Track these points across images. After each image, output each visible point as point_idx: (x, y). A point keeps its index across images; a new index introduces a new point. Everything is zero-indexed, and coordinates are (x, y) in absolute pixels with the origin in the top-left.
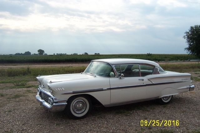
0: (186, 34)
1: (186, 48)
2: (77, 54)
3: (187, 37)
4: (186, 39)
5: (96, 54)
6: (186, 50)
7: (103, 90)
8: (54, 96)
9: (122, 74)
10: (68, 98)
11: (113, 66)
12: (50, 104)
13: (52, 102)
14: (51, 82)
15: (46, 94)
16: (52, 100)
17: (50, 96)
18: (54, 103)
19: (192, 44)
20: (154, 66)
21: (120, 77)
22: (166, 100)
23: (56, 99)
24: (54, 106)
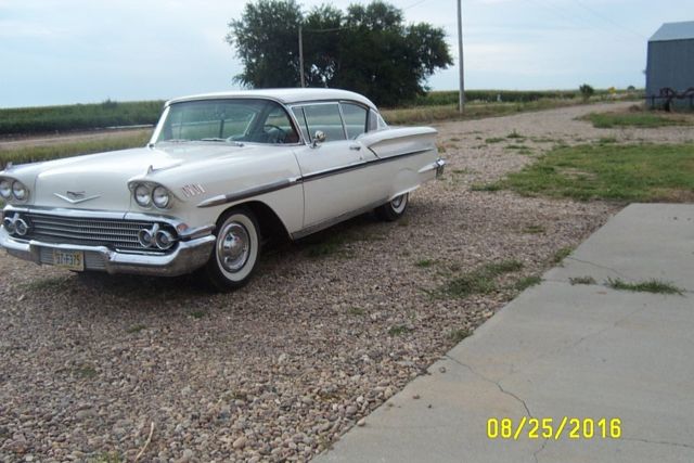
0: (232, 29)
1: (238, 78)
3: (236, 38)
4: (235, 44)
7: (288, 185)
8: (170, 218)
9: (318, 133)
10: (215, 220)
11: (289, 108)
12: (154, 249)
13: (171, 239)
14: (151, 170)
15: (124, 220)
16: (167, 234)
17: (153, 222)
18: (181, 243)
19: (254, 61)
20: (368, 108)
21: (316, 141)
22: (398, 211)
23: (186, 227)
24: (182, 250)
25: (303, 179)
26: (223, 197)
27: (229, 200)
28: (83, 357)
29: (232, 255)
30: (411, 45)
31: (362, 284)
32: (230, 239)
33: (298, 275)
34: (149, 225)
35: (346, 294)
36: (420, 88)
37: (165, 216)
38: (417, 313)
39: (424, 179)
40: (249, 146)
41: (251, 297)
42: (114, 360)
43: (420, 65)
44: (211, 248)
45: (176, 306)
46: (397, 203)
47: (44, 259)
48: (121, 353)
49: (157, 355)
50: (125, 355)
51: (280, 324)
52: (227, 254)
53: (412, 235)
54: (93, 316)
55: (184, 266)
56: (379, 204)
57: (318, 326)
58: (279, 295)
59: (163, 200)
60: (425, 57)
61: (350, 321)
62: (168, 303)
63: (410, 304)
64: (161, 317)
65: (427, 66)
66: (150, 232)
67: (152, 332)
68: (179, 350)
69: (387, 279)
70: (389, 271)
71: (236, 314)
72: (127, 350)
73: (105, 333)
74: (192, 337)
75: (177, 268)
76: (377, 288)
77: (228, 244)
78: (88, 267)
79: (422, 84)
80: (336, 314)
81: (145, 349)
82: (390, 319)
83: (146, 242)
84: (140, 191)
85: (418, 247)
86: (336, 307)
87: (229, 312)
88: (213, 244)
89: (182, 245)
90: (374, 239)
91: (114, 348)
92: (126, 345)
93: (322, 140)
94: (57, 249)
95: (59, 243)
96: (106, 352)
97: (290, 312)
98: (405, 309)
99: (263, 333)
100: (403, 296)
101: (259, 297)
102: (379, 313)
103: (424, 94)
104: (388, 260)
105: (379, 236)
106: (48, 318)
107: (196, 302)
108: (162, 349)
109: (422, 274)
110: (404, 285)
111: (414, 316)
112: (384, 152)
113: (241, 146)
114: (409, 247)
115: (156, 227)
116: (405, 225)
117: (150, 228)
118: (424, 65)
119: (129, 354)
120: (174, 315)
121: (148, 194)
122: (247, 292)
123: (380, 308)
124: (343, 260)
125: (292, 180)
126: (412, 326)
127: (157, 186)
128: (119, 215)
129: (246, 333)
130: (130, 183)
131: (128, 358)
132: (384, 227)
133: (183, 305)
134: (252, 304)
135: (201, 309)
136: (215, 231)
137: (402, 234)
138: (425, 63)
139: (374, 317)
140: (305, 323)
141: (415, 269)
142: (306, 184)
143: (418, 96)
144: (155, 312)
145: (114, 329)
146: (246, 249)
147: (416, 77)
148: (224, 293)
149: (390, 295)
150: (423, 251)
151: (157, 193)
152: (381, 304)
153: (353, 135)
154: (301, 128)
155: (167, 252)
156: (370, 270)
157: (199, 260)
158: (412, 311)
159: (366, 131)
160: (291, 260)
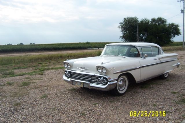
0: (120, 24)
1: (121, 37)
2: (11, 44)
3: (121, 27)
4: (120, 28)
5: (31, 44)
6: (121, 39)
7: (137, 68)
8: (106, 76)
9: (145, 55)
10: (118, 77)
11: (138, 48)
12: (101, 83)
13: (106, 81)
14: (102, 63)
15: (94, 75)
16: (105, 80)
17: (102, 77)
18: (108, 83)
19: (125, 33)
20: (159, 48)
21: (145, 57)
22: (166, 76)
23: (110, 79)
24: (109, 85)
25: (141, 67)
26: (120, 71)
27: (121, 72)
28: (82, 110)
29: (121, 86)
30: (169, 29)
31: (156, 97)
32: (121, 82)
33: (138, 93)
34: (101, 77)
35: (151, 100)
36: (171, 41)
37: (105, 75)
38: (172, 107)
39: (174, 68)
40: (127, 58)
41: (125, 98)
42: (90, 112)
43: (171, 35)
44: (116, 85)
45: (105, 99)
46: (166, 75)
47: (73, 84)
48: (92, 110)
49: (101, 112)
50: (93, 111)
51: (133, 106)
52: (120, 86)
53: (170, 84)
54: (85, 99)
55: (109, 89)
56: (161, 75)
57: (144, 108)
58: (133, 98)
59: (105, 71)
60: (173, 33)
61: (153, 108)
62: (103, 98)
63: (170, 104)
64: (102, 101)
65: (173, 35)
66: (101, 79)
67: (99, 105)
68: (106, 111)
69: (163, 96)
70: (164, 94)
71: (121, 103)
72: (93, 109)
73: (88, 104)
74: (110, 108)
75: (107, 89)
76: (160, 99)
77: (120, 83)
78: (85, 87)
79: (172, 40)
80: (149, 105)
81: (98, 110)
82: (164, 108)
83: (99, 82)
84: (99, 68)
85: (172, 88)
86: (149, 103)
87: (120, 102)
88: (117, 83)
89: (109, 83)
90: (159, 84)
91: (90, 109)
92: (93, 108)
93: (146, 57)
94: (77, 81)
95: (78, 80)
96: (88, 109)
97: (136, 103)
98: (169, 106)
99: (129, 108)
100: (168, 102)
101: (128, 98)
102: (161, 106)
103: (172, 43)
104: (163, 91)
105: (160, 83)
106: (73, 98)
107: (111, 98)
108: (102, 110)
109: (173, 96)
110: (168, 99)
111: (172, 108)
112: (163, 60)
113: (125, 57)
114: (169, 87)
115: (102, 78)
116: (167, 81)
117: (101, 78)
118: (172, 35)
119: (94, 110)
120: (105, 101)
121: (101, 69)
122: (124, 97)
123: (161, 105)
124: (150, 90)
125: (138, 67)
126: (171, 111)
127: (103, 67)
128: (93, 74)
129: (124, 108)
130: (96, 66)
131: (94, 111)
132: (162, 81)
133: (107, 98)
134: (126, 100)
135: (112, 100)
136: (117, 80)
137: (167, 83)
138: (173, 34)
139: (160, 107)
140: (140, 107)
141: (171, 94)
142: (142, 69)
143: (170, 43)
144: (100, 100)
145: (90, 103)
146: (125, 85)
147: (170, 38)
148: (118, 96)
149: (164, 101)
150: (173, 89)
151: (103, 69)
152: (162, 103)
153: (155, 55)
154: (141, 53)
155: (105, 85)
156: (158, 93)
157: (113, 87)
158: (171, 106)
159: (158, 54)
160: (136, 89)
